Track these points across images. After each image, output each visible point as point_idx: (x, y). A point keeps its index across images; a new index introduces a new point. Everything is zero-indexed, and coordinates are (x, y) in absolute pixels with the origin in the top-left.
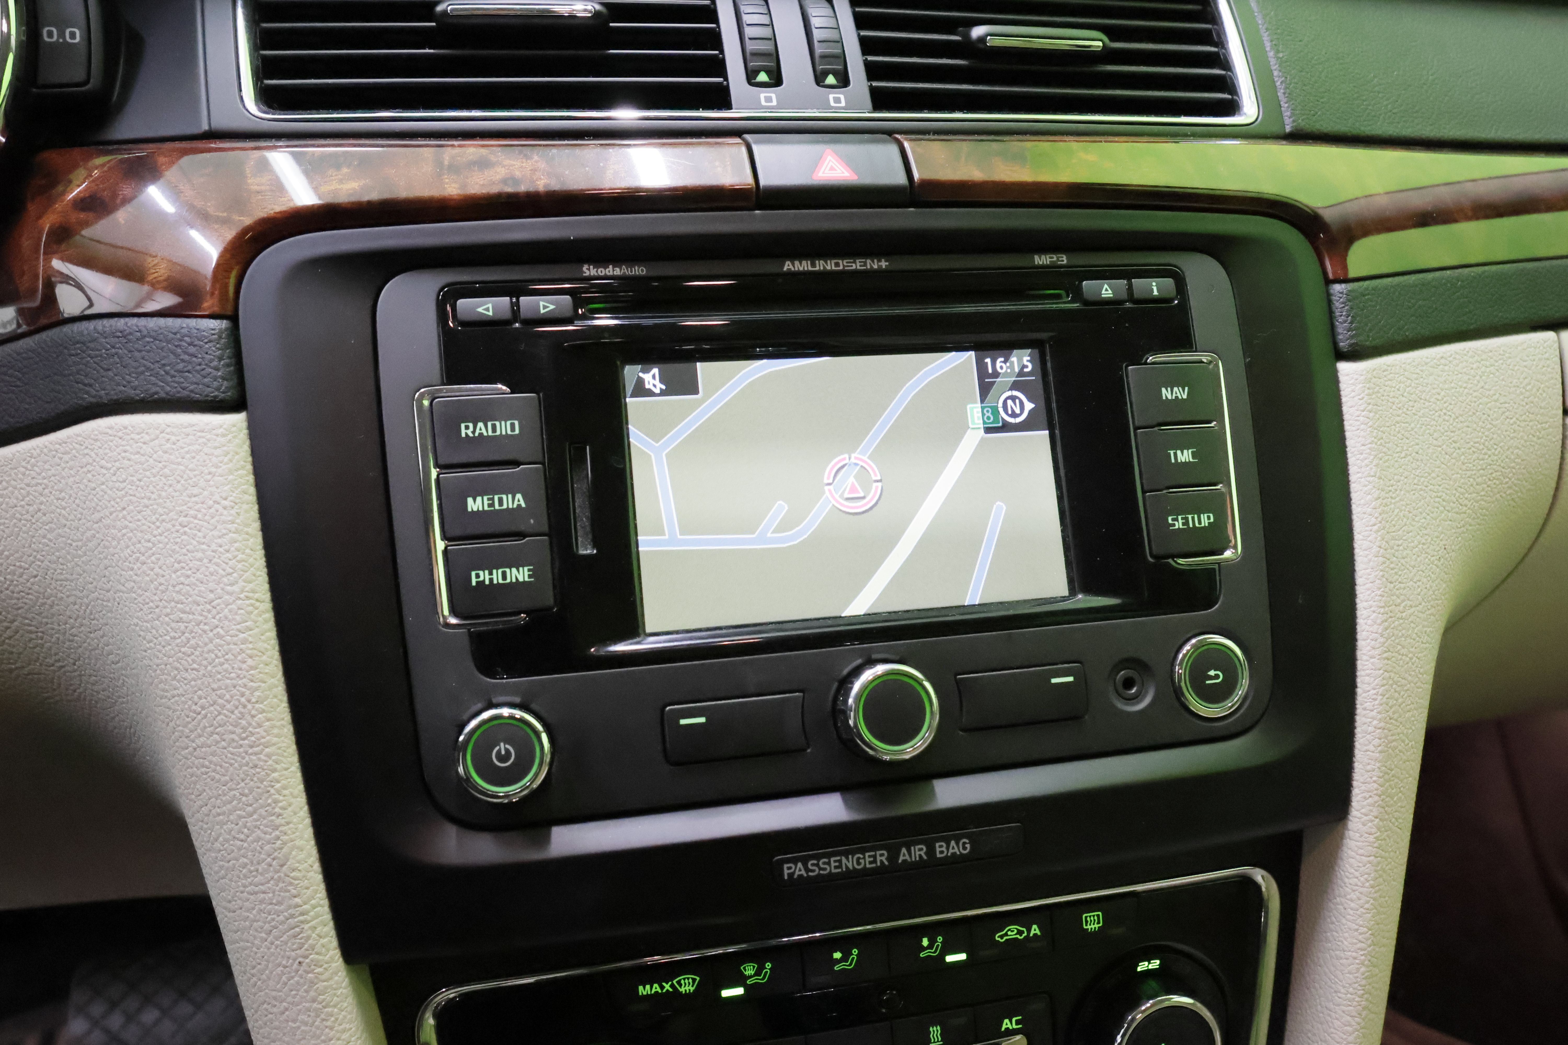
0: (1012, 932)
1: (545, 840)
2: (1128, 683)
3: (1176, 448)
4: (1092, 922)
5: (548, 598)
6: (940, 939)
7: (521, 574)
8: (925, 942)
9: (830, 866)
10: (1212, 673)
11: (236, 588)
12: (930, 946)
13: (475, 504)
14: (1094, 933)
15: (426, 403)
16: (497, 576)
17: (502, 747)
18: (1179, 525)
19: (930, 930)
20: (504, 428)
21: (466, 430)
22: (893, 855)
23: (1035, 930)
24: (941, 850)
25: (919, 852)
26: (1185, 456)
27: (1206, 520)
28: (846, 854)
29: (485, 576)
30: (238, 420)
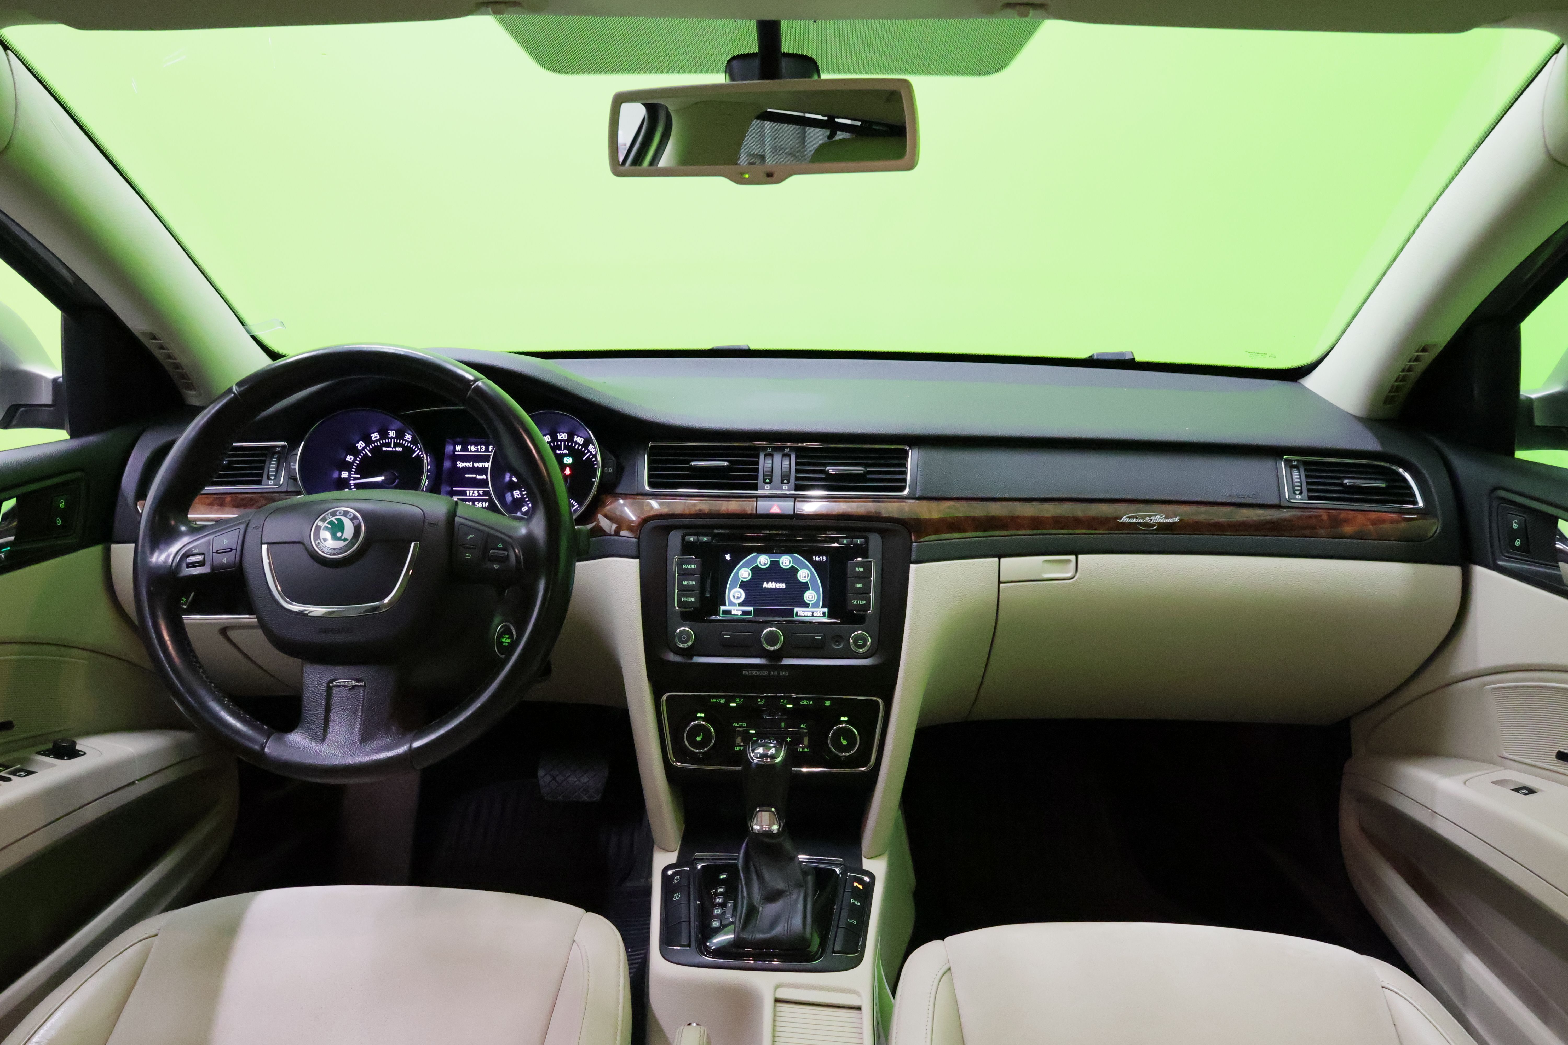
0: (805, 702)
1: (691, 658)
2: (837, 641)
3: (857, 583)
4: (827, 703)
5: (698, 605)
6: (786, 701)
7: (693, 599)
8: (782, 701)
9: (754, 673)
10: (860, 641)
11: (634, 597)
12: (783, 702)
13: (684, 583)
14: (828, 706)
15: (676, 560)
16: (687, 599)
17: (684, 636)
18: (855, 603)
19: (783, 698)
20: (692, 566)
21: (684, 566)
22: (769, 673)
23: (811, 703)
24: (782, 674)
25: (775, 673)
26: (860, 586)
27: (863, 602)
28: (758, 671)
29: (685, 599)
30: (638, 560)
